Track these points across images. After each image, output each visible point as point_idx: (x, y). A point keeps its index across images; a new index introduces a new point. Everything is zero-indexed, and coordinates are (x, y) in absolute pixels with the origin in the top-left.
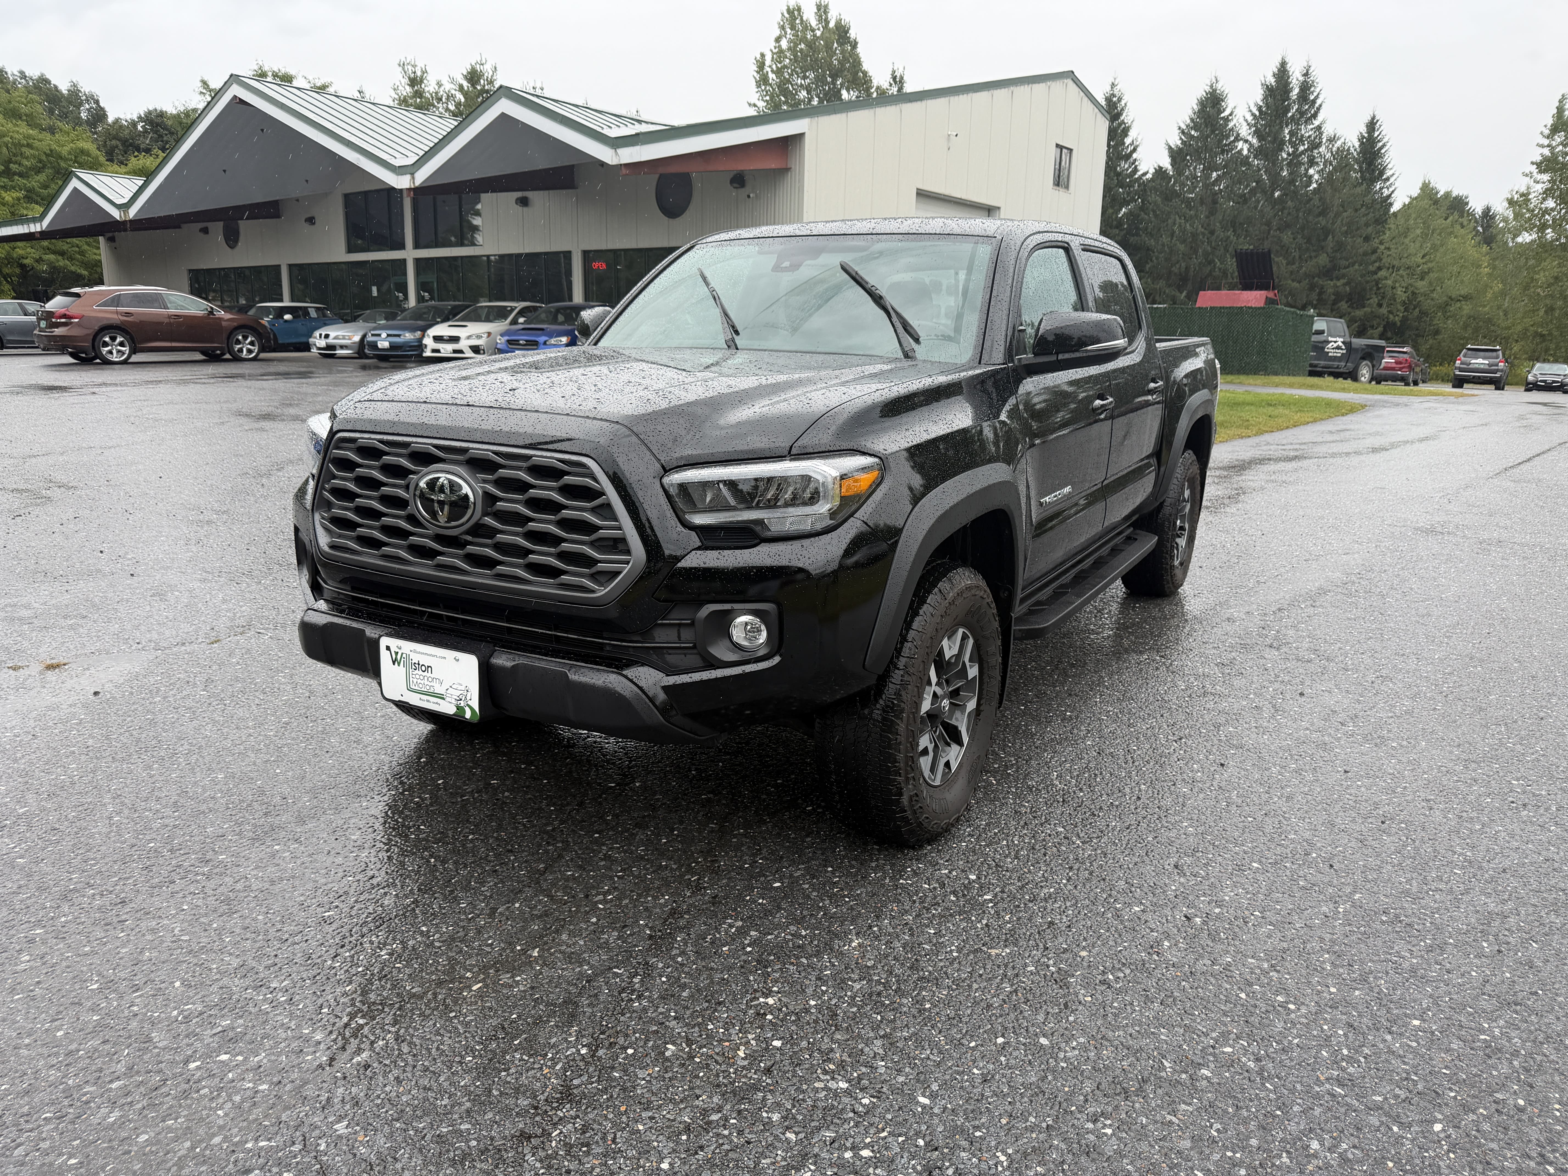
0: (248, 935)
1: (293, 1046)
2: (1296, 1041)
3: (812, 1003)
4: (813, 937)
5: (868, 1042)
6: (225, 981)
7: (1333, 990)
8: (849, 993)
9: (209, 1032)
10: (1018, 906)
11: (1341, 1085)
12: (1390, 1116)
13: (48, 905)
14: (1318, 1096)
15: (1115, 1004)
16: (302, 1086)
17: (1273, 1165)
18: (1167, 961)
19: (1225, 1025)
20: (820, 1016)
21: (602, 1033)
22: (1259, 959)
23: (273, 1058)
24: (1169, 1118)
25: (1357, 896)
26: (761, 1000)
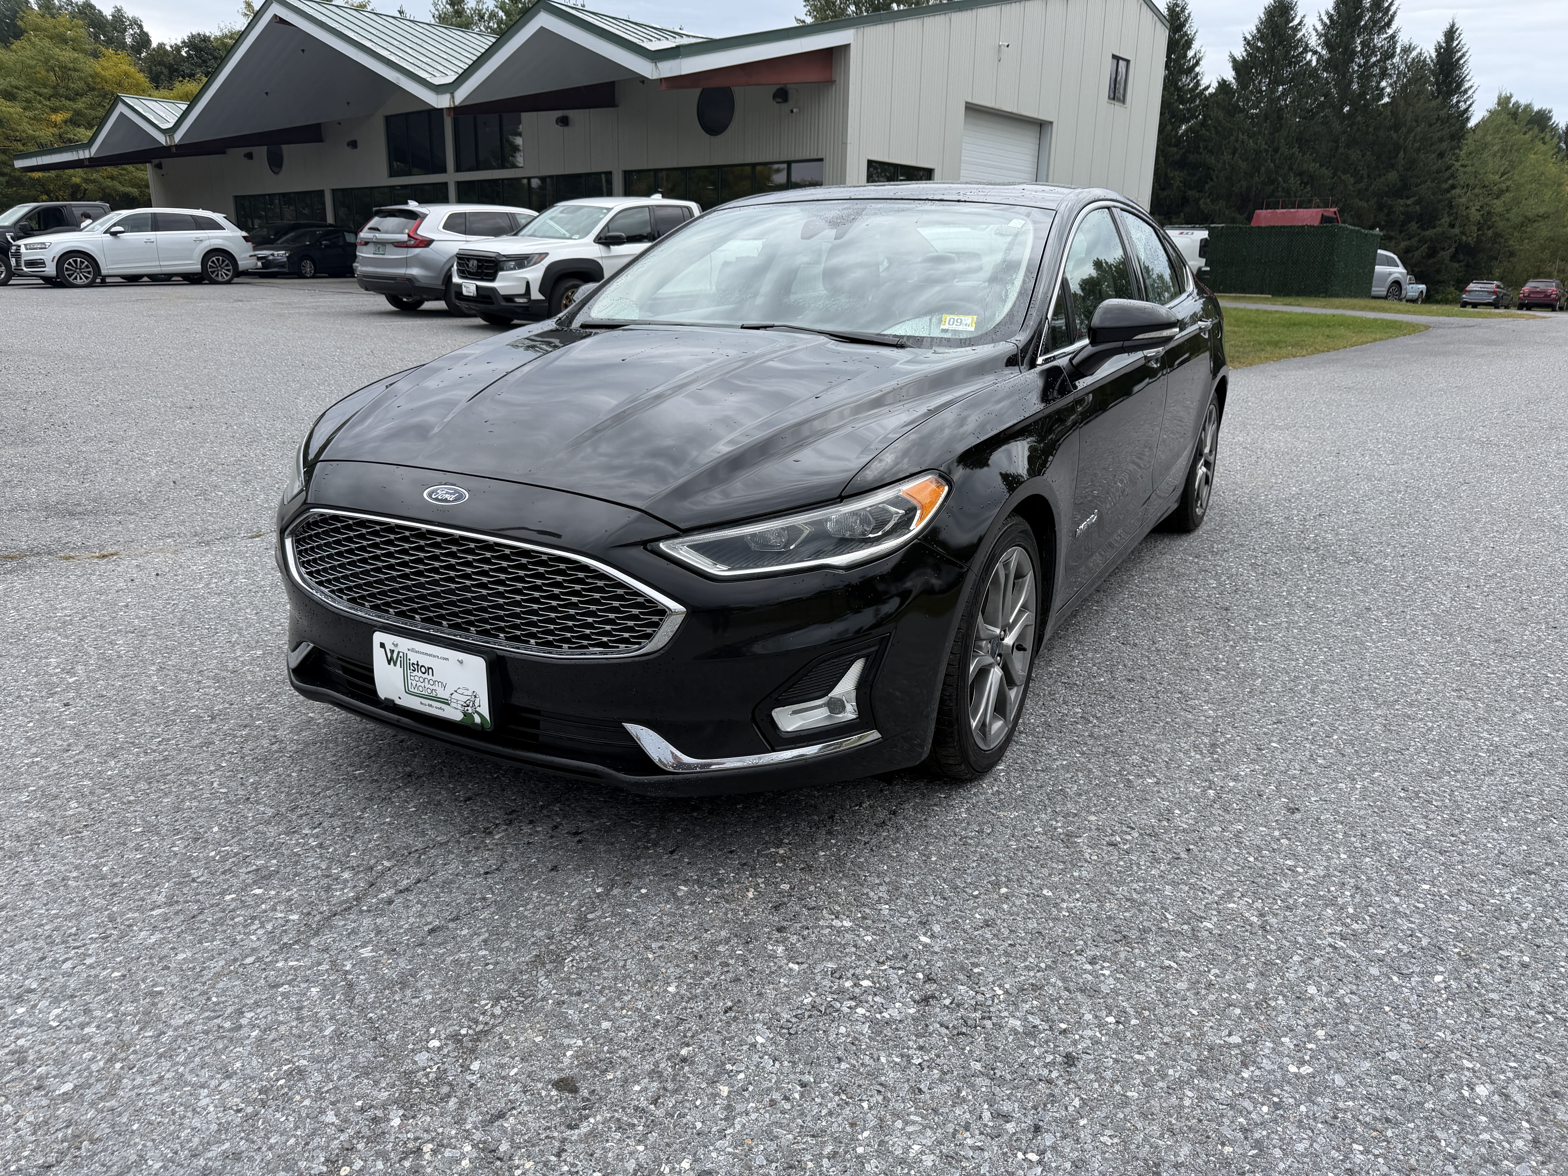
0: (283, 789)
1: (322, 883)
2: (1301, 900)
6: (261, 827)
7: (1343, 856)
9: (244, 870)
11: (1343, 938)
12: (1391, 967)
13: (96, 760)
14: (1319, 948)
15: (1122, 863)
16: (329, 918)
17: (1269, 1005)
18: (1177, 828)
19: (1232, 885)
22: (1270, 828)
23: (304, 893)
24: (1167, 963)
25: (1377, 774)
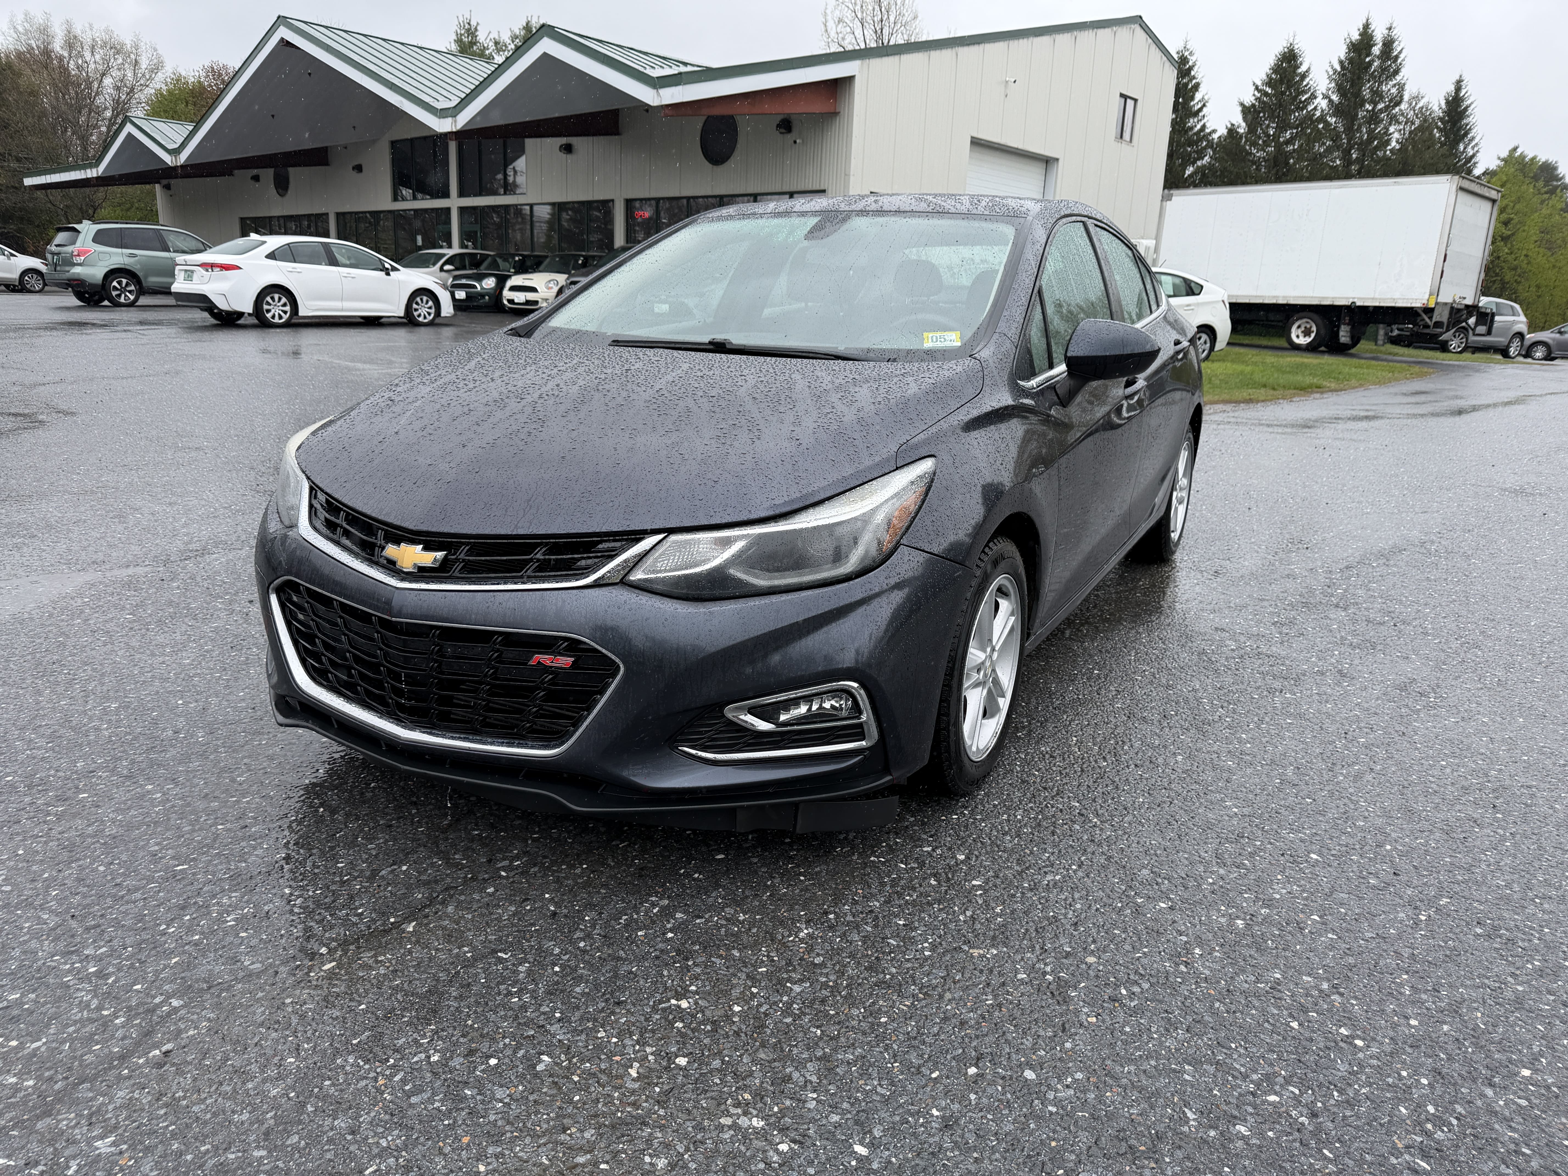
0: (80, 889)
1: (83, 1031)
2: (1364, 1091)
3: (737, 1008)
4: (753, 924)
5: (800, 1065)
6: (33, 944)
7: (1413, 1022)
8: (785, 998)
10: (1013, 896)
11: (1426, 1156)
14: (1394, 1172)
15: (1127, 1029)
18: (1197, 975)
19: (1271, 1065)
20: (744, 1027)
21: (463, 1036)
22: (1317, 977)
23: (54, 1045)
25: (1444, 901)
26: (673, 1002)
